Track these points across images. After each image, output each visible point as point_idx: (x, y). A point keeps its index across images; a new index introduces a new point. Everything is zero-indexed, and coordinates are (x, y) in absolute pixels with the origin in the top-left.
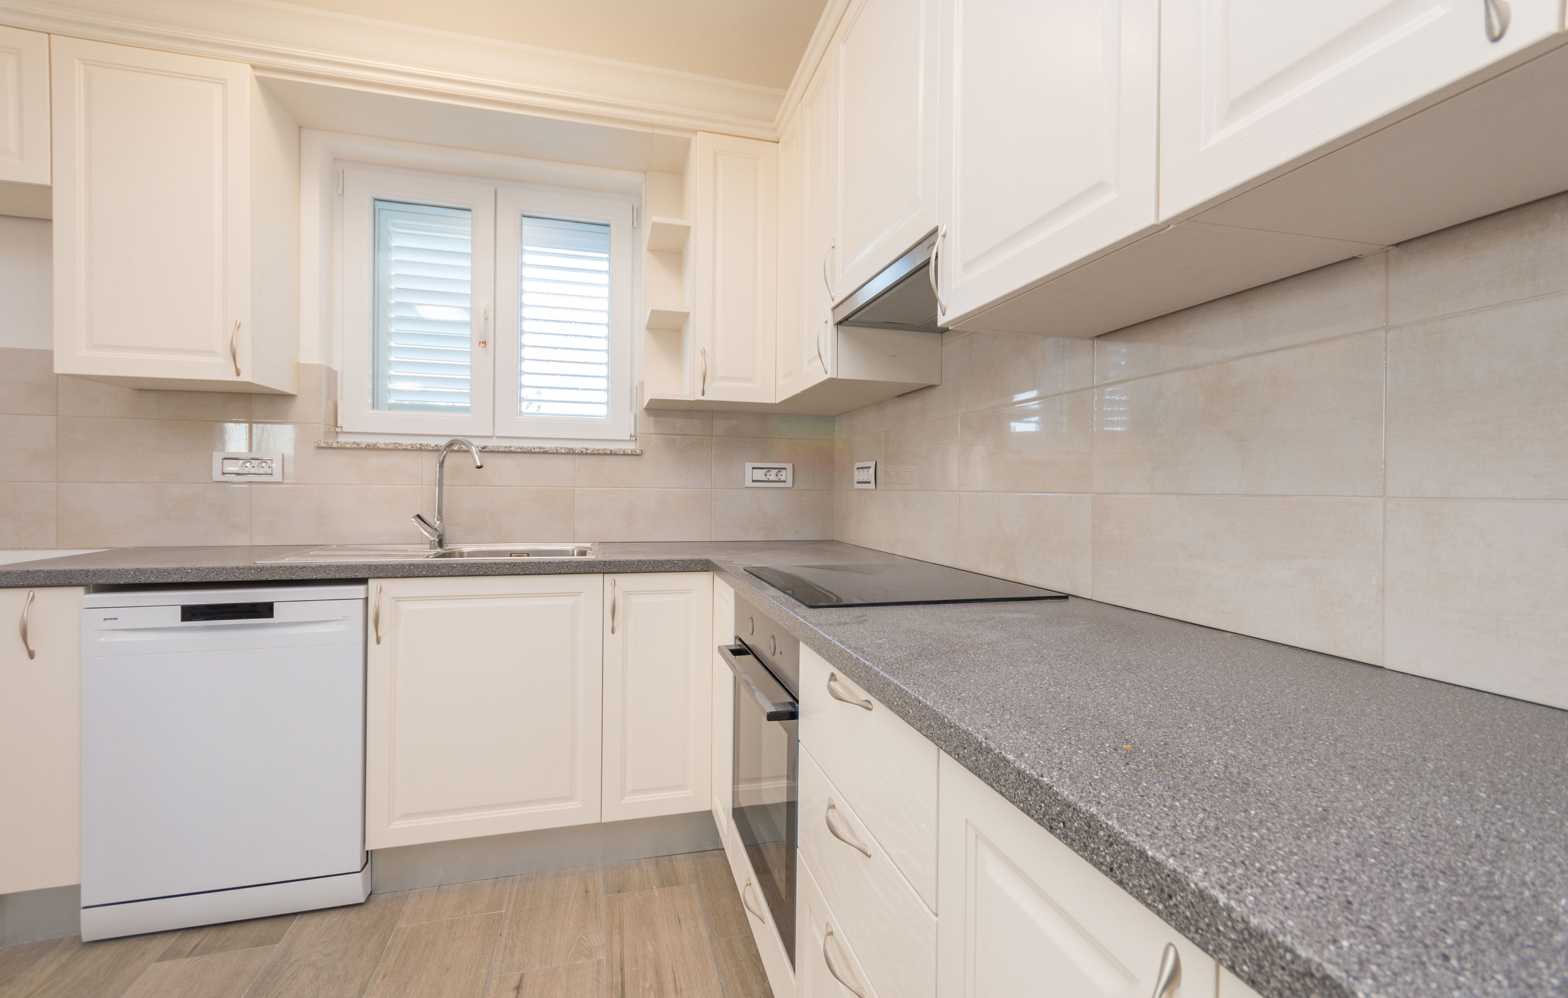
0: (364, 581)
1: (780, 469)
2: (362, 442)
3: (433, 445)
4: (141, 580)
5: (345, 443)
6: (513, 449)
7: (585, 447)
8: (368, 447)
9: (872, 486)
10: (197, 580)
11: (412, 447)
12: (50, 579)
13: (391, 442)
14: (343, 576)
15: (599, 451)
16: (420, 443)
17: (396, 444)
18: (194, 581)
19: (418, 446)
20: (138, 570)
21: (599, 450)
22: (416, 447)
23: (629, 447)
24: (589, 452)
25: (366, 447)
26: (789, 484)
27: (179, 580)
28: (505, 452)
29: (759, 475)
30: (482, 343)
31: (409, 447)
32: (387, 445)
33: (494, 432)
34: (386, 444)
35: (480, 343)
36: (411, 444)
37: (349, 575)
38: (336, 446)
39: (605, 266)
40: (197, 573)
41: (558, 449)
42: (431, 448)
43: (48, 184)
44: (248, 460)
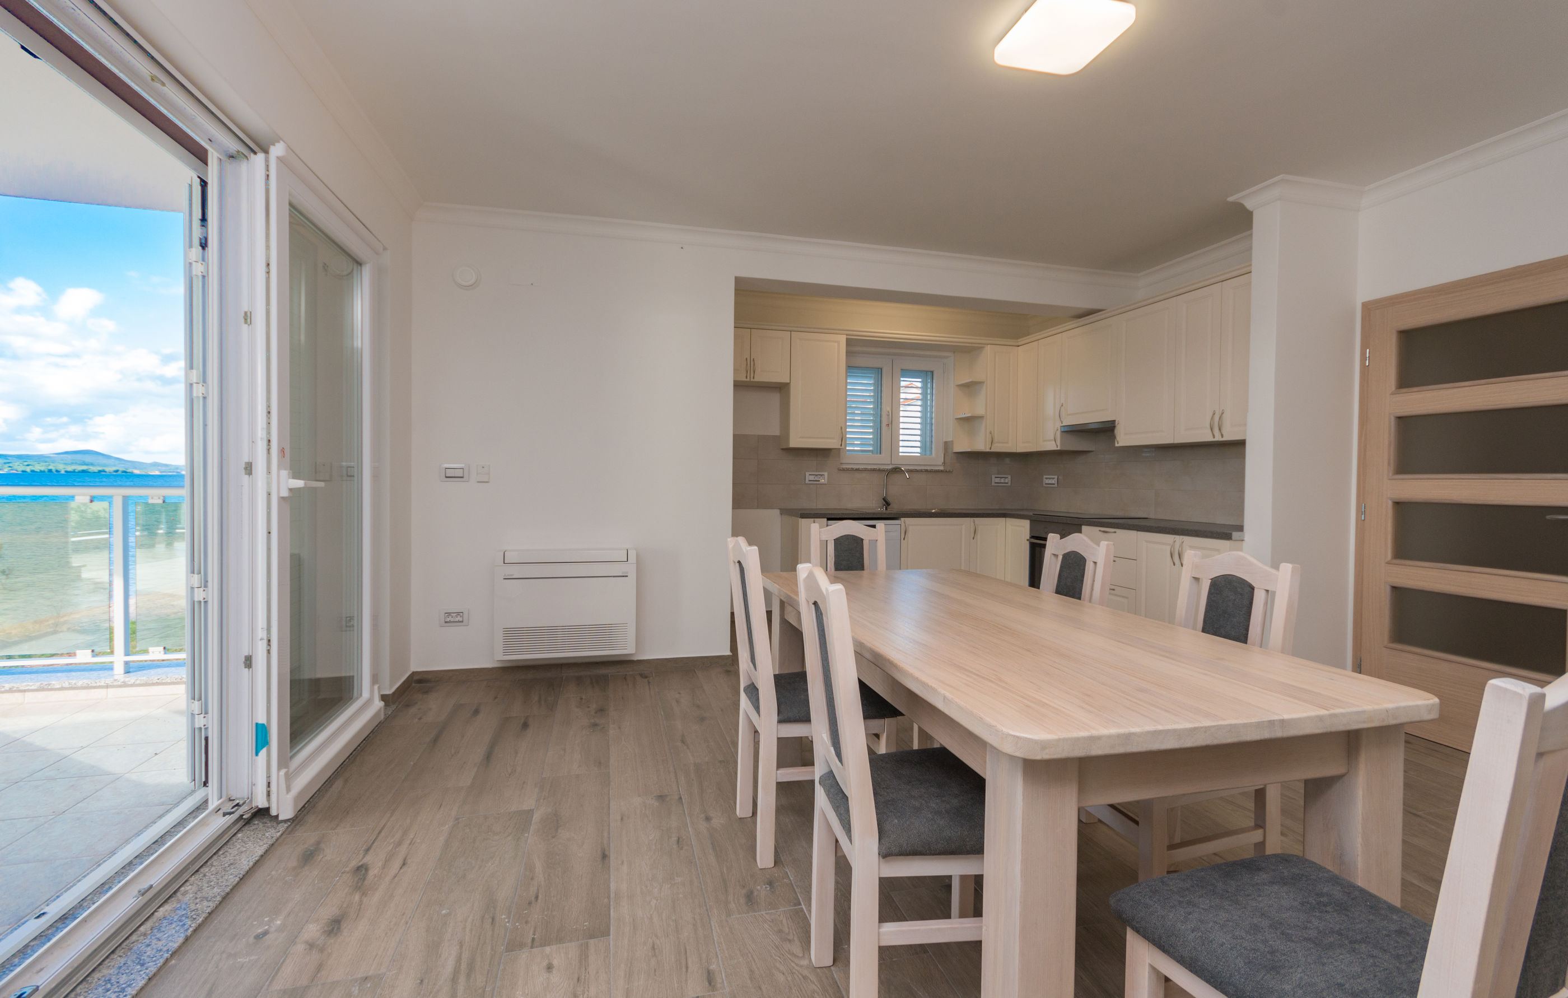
1: (1006, 478)
9: (1056, 485)
19: (873, 469)
24: (933, 471)
25: (854, 469)
26: (1010, 483)
29: (998, 480)
30: (887, 425)
32: (862, 468)
33: (891, 462)
36: (870, 468)
38: (844, 469)
39: (919, 385)
41: (922, 470)
43: (789, 382)
44: (816, 475)
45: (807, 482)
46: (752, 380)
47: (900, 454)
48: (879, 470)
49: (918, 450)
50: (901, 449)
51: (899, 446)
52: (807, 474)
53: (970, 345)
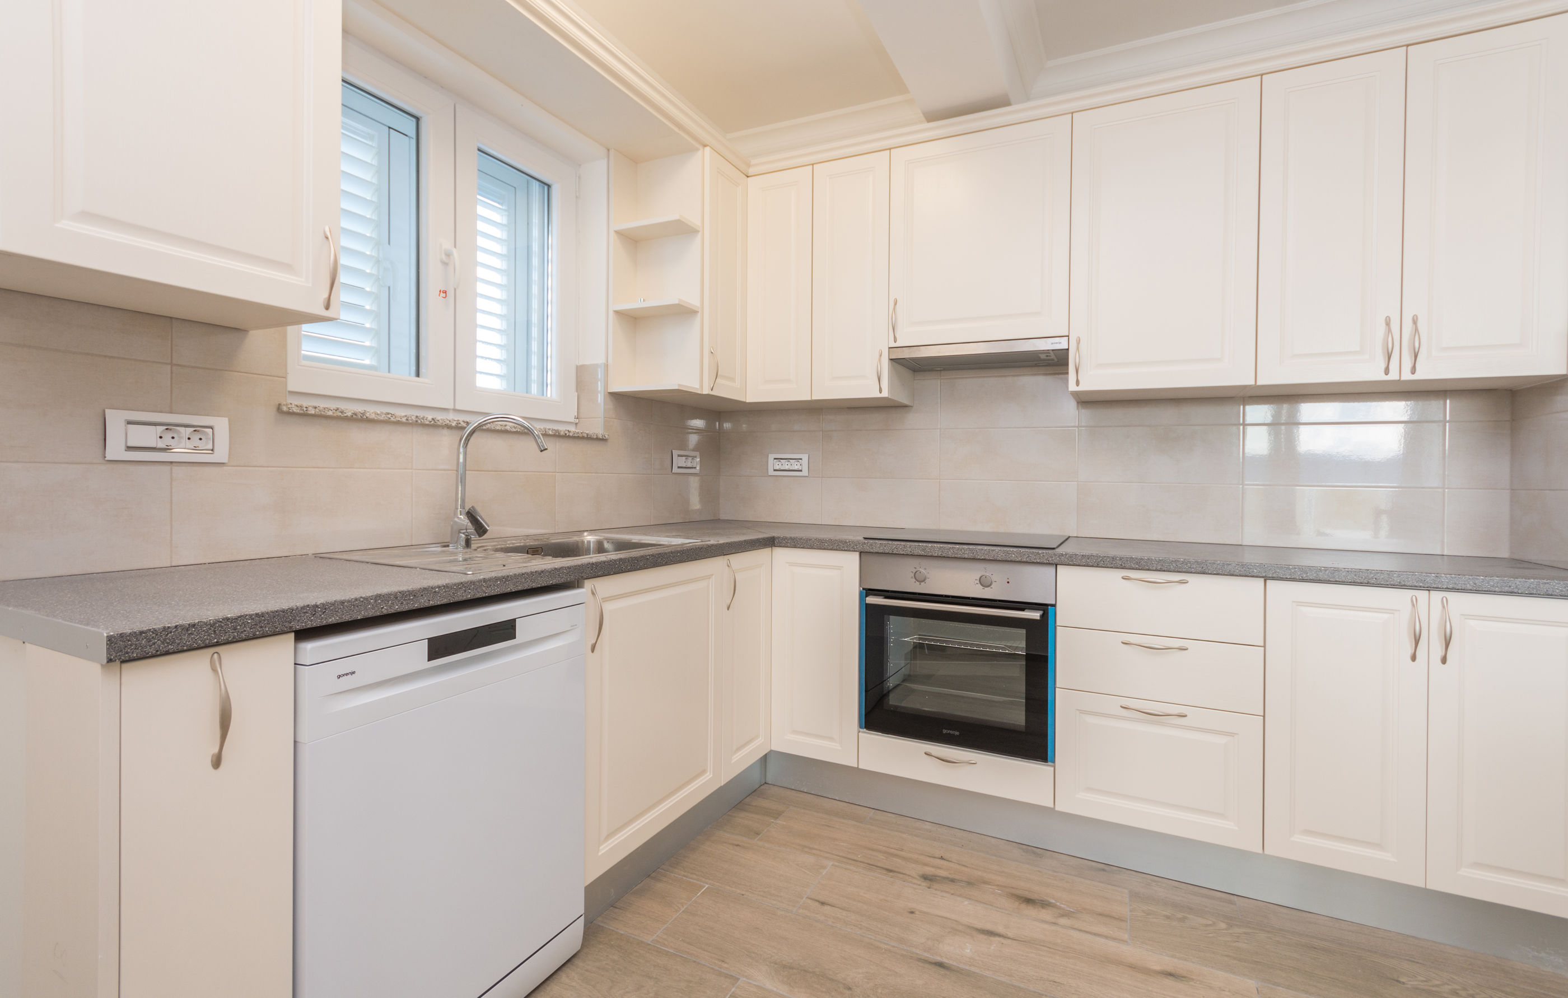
0: (580, 584)
1: (693, 457)
2: (347, 409)
3: (430, 418)
4: (383, 610)
5: (325, 409)
7: (567, 429)
8: (354, 416)
10: (445, 601)
11: (407, 420)
12: (261, 627)
13: (382, 411)
14: (561, 580)
15: (578, 435)
16: (416, 415)
17: (388, 414)
18: (442, 602)
19: (414, 418)
20: (378, 596)
21: (578, 433)
22: (412, 420)
25: (352, 416)
27: (427, 605)
30: (443, 293)
31: (404, 420)
32: (378, 414)
33: (454, 405)
35: (440, 291)
36: (406, 416)
37: (566, 579)
38: (313, 412)
40: (445, 592)
41: (547, 430)
42: (427, 423)
44: (171, 428)
47: (475, 389)
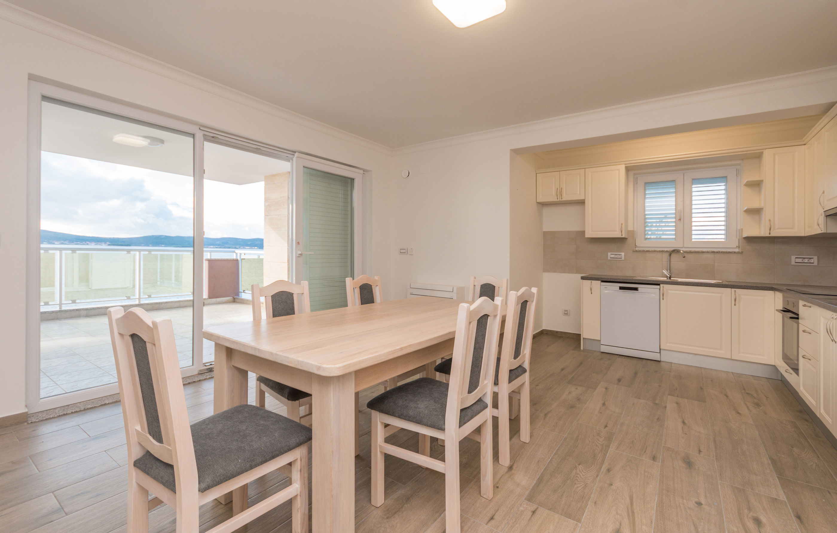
0: (659, 285)
1: (811, 258)
2: (643, 250)
3: (667, 250)
5: (640, 250)
6: (692, 251)
7: (718, 250)
8: (645, 251)
14: (654, 283)
21: (724, 251)
23: (737, 250)
24: (720, 252)
26: (816, 263)
27: (619, 281)
28: (689, 252)
29: (798, 260)
30: (680, 219)
33: (683, 246)
34: (652, 250)
35: (678, 219)
36: (659, 250)
37: (656, 283)
38: (638, 251)
40: (622, 280)
41: (708, 251)
43: (584, 199)
44: (616, 254)
45: (609, 258)
46: (561, 200)
47: (693, 240)
48: (662, 251)
49: (723, 237)
50: (694, 237)
51: (692, 235)
52: (609, 254)
53: (746, 153)
